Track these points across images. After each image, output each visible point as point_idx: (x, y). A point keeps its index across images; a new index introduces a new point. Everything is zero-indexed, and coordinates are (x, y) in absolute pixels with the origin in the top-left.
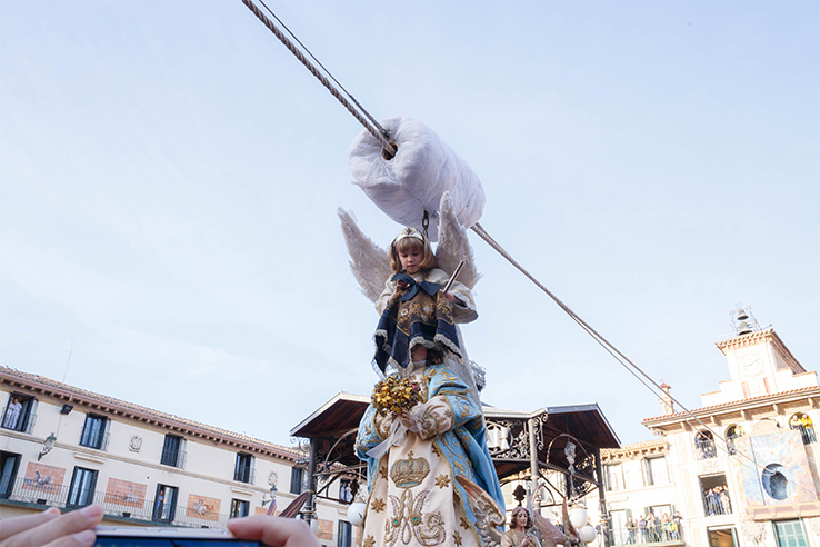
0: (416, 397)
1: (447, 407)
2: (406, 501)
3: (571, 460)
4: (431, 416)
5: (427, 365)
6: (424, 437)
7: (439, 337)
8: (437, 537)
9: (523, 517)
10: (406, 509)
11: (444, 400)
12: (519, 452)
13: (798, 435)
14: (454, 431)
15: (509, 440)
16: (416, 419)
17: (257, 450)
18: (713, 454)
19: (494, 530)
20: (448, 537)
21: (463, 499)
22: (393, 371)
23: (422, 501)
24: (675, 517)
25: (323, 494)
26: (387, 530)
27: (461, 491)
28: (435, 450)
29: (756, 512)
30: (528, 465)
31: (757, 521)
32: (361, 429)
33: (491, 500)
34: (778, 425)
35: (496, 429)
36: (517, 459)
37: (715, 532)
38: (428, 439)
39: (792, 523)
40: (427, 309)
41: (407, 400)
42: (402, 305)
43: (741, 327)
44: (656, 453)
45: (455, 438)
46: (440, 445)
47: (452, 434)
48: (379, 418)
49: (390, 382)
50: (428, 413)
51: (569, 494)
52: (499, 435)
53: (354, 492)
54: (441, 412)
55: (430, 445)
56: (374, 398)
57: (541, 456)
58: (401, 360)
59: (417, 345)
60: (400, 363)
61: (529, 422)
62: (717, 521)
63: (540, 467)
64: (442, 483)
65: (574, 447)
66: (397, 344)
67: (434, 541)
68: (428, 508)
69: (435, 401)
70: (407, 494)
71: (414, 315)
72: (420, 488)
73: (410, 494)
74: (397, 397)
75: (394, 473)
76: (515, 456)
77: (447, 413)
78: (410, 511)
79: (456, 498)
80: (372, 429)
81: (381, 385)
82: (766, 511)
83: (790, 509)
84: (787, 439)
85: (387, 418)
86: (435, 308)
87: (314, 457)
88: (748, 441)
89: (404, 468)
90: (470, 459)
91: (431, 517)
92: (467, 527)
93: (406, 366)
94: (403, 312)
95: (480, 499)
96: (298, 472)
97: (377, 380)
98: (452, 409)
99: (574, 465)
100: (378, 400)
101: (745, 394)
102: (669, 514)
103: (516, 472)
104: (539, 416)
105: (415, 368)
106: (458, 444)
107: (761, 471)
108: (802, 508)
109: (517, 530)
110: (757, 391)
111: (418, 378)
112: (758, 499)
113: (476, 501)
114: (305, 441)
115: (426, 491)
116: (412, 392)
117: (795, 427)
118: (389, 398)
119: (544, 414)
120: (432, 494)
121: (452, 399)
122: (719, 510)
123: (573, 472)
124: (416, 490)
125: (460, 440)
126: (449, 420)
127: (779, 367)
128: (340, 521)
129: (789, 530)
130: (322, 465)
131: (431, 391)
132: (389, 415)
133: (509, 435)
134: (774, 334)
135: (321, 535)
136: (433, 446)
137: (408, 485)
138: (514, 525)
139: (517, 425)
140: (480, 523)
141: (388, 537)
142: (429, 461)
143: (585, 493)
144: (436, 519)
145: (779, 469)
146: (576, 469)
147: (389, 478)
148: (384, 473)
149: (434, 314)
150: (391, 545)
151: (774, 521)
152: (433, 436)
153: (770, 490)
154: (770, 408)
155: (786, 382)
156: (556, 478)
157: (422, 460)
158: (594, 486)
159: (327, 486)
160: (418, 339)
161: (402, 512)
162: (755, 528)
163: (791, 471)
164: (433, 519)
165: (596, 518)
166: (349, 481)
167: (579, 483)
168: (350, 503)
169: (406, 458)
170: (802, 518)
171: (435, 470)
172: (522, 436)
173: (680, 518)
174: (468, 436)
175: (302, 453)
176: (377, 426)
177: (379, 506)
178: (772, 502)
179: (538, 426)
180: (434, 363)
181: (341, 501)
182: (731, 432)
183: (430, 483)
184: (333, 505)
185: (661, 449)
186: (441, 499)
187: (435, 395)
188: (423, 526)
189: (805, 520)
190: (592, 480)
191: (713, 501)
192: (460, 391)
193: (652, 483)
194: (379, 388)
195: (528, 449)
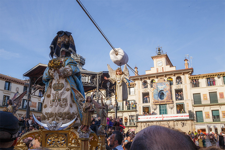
0: (61, 65)
1: (70, 69)
2: (57, 95)
3: (108, 86)
4: (66, 71)
5: (65, 56)
6: (63, 77)
7: (70, 49)
8: (65, 105)
9: (89, 99)
10: (57, 97)
11: (70, 67)
12: (93, 84)
13: (169, 83)
14: (72, 76)
15: (91, 80)
16: (61, 71)
17: (12, 81)
18: (147, 87)
19: (81, 102)
20: (68, 105)
21: (73, 95)
22: (55, 58)
23: (61, 95)
24: (135, 103)
25: (33, 94)
26: (51, 103)
27: (73, 92)
28: (66, 81)
29: (156, 102)
30: (96, 88)
31: (155, 105)
32: (44, 74)
33: (81, 94)
34: (164, 80)
35: (87, 77)
36: (93, 86)
37: (145, 107)
38: (64, 78)
39: (164, 105)
40: (67, 40)
41: (59, 66)
42: (59, 38)
43: (159, 53)
44: (132, 86)
45: (72, 78)
46: (68, 80)
47: (71, 77)
48: (50, 71)
49: (54, 60)
50: (65, 70)
51: (107, 96)
52: (88, 78)
53: (43, 94)
54: (69, 70)
55: (65, 79)
56: (49, 65)
57: (100, 85)
58: (58, 54)
59: (63, 50)
60: (57, 55)
61: (97, 75)
62: (146, 105)
63: (99, 88)
64: (68, 90)
65: (110, 83)
66: (57, 49)
67: (64, 106)
68: (63, 97)
69: (67, 67)
70: (57, 93)
71: (62, 41)
72: (61, 91)
73: (58, 93)
74: (55, 65)
75: (54, 87)
76: (92, 85)
77: (70, 70)
78: (58, 97)
79: (71, 94)
80: (47, 74)
81: (51, 61)
82: (158, 102)
83: (164, 102)
84: (166, 84)
85: (52, 71)
86: (69, 40)
87: (31, 83)
88: (156, 84)
89: (57, 85)
90: (76, 84)
91: (64, 99)
92: (74, 103)
93: (59, 57)
94: (59, 40)
95: (78, 94)
96: (25, 88)
97: (50, 60)
98: (72, 69)
99: (109, 88)
100: (50, 65)
101: (157, 72)
102: (133, 102)
103: (93, 90)
104: (100, 74)
105: (62, 57)
106: (73, 80)
107: (158, 92)
108: (167, 102)
109: (88, 102)
110: (160, 71)
111: (63, 60)
112: (157, 99)
113: (77, 95)
114: (28, 78)
115: (63, 92)
116: (60, 64)
117: (168, 81)
118: (53, 65)
119: (102, 73)
120: (64, 93)
121: (72, 66)
122: (146, 102)
123: (109, 90)
124: (60, 92)
125: (74, 79)
126: (71, 72)
127: (167, 65)
128: (39, 102)
129: (163, 107)
130: (33, 85)
131: (66, 64)
132: (53, 70)
133: (91, 79)
134: (167, 55)
135: (33, 106)
136: (66, 80)
137: (57, 90)
138: (87, 101)
139: (93, 76)
140: (77, 101)
141: (51, 105)
142: (64, 83)
143: (112, 96)
144: (65, 100)
145: (163, 92)
146: (109, 89)
147: (52, 88)
148: (50, 87)
149: (69, 41)
150: (52, 107)
151: (160, 105)
152: (66, 77)
153: (160, 97)
154: (163, 76)
155: (168, 69)
156: (103, 92)
157: (62, 83)
158: (114, 94)
159: (35, 92)
160: (63, 49)
161: (55, 97)
162: (155, 107)
163: (166, 92)
164: (64, 100)
165: (114, 103)
166: (42, 91)
167: (110, 93)
168: (42, 97)
169: (58, 83)
170: (167, 104)
171: (66, 87)
172: (95, 79)
173: (136, 104)
174: (76, 77)
175: (27, 82)
176: (49, 73)
177: (49, 96)
178: (160, 100)
179: (100, 77)
180: (68, 56)
181: (39, 97)
182: (152, 82)
183: (64, 90)
184: (37, 98)
185: (133, 85)
186: (67, 94)
187: (67, 65)
188: (61, 102)
189: (167, 105)
190: (114, 93)
191: (145, 100)
192: (75, 64)
193: (130, 94)
194: (50, 62)
195: (96, 83)
